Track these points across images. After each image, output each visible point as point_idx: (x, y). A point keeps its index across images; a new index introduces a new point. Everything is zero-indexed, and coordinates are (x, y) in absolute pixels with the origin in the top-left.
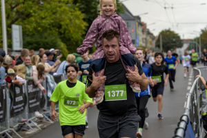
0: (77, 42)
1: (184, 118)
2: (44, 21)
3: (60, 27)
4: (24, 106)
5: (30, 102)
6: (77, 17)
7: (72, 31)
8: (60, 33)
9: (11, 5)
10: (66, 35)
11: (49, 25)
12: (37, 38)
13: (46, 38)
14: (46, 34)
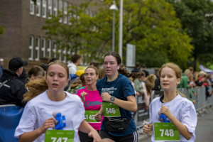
2: (155, 43)
3: (169, 48)
5: (140, 111)
6: (185, 41)
7: (179, 53)
9: (127, 27)
11: (160, 46)
13: (156, 57)
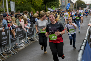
0: (39, 8)
1: (85, 41)
4: (17, 38)
8: (32, 4)
10: (35, 5)
12: (22, 7)
14: (25, 5)
